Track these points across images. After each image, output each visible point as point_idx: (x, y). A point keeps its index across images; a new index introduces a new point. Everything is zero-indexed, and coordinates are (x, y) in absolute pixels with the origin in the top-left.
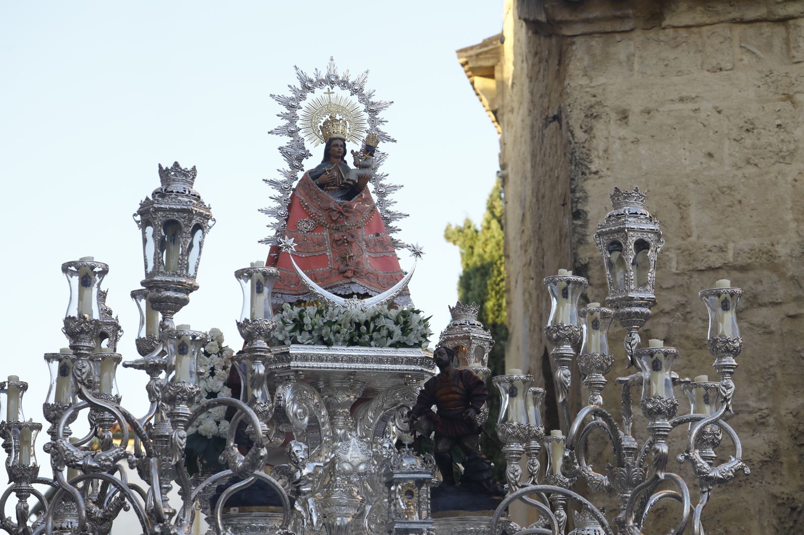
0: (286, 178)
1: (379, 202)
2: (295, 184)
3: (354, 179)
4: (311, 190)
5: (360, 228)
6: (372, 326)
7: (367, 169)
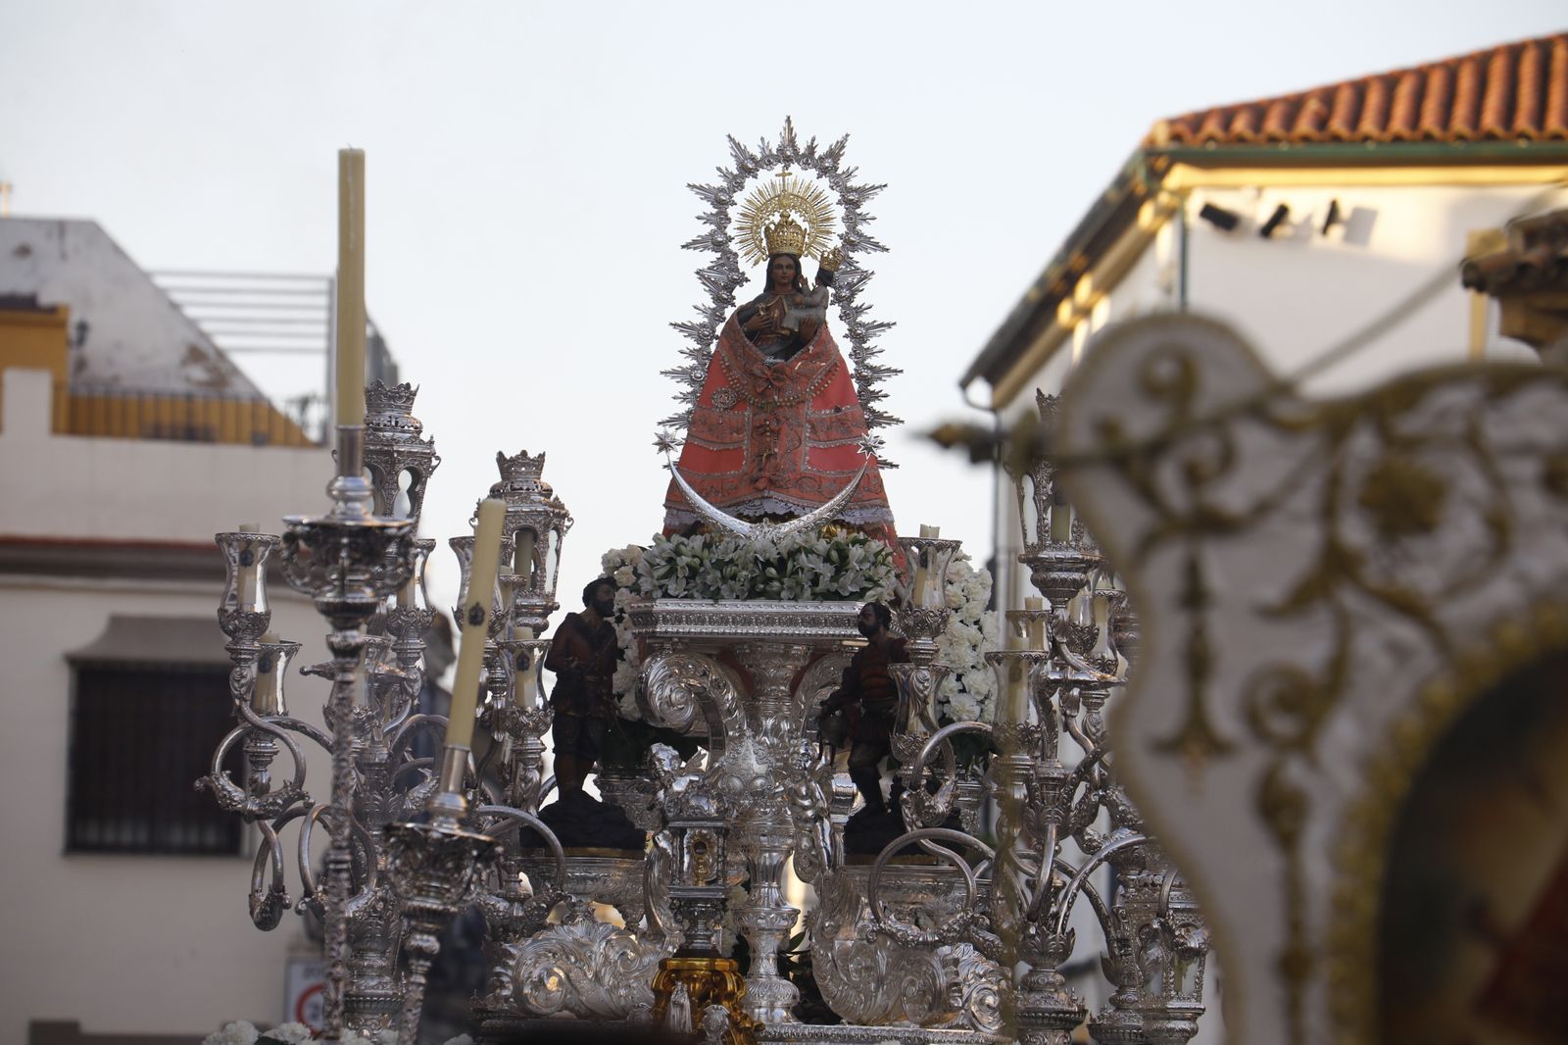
0: (706, 320)
1: (854, 351)
2: (719, 329)
3: (790, 326)
4: (737, 341)
5: (803, 402)
6: (790, 565)
7: (814, 310)
